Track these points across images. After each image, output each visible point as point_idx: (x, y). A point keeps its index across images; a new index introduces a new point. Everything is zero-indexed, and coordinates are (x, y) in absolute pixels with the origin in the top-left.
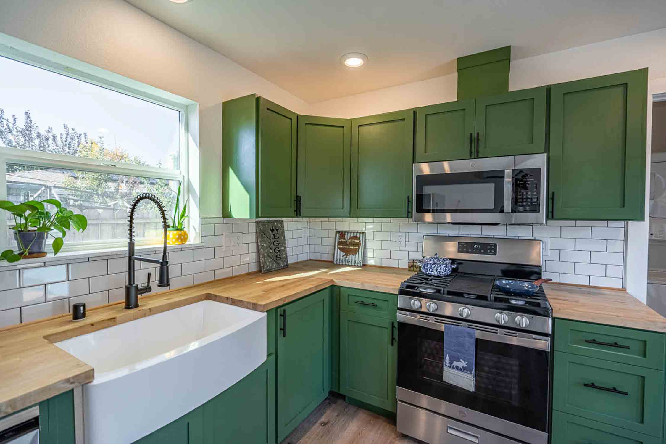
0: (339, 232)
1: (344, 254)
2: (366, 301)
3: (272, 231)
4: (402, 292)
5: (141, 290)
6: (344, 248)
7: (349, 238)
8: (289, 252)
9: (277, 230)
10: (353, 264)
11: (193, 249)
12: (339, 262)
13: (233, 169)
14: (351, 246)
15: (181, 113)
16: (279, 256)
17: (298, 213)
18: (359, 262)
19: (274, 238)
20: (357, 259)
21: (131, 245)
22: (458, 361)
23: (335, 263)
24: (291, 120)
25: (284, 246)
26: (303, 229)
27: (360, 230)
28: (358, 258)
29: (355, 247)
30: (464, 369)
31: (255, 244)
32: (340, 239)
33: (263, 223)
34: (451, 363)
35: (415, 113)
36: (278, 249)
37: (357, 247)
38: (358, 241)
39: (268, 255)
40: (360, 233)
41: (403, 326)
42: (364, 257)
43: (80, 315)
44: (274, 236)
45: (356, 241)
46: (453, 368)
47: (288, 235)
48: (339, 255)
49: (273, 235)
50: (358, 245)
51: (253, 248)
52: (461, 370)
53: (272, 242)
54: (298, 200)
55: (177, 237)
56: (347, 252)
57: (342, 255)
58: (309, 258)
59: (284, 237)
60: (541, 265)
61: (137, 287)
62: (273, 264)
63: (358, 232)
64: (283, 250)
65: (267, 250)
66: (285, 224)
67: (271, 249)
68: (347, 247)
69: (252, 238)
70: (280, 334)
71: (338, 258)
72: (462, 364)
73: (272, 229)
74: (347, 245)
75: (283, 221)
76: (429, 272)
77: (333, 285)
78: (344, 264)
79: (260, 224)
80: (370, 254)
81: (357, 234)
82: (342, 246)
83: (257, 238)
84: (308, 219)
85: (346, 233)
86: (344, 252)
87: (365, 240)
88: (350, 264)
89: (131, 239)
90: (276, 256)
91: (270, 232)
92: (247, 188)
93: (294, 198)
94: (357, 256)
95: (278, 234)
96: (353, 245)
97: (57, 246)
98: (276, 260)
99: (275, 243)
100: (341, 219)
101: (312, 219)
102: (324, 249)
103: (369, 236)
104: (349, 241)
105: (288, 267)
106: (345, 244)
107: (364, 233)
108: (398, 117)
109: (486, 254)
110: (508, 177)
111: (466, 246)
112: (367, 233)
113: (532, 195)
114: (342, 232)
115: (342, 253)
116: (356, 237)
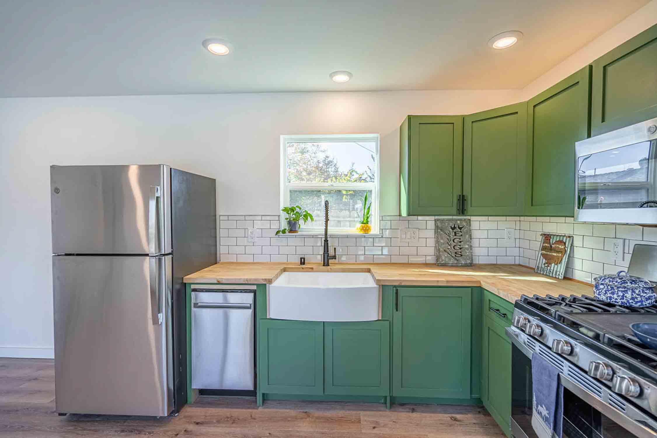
5: (331, 257)
6: (547, 254)
7: (554, 241)
9: (461, 228)
11: (374, 237)
12: (540, 271)
13: (403, 179)
14: (555, 253)
16: (460, 253)
18: (560, 274)
19: (455, 235)
20: (559, 270)
23: (536, 271)
25: (468, 245)
26: (506, 229)
27: (567, 233)
28: (561, 269)
29: (558, 255)
31: (433, 239)
33: (443, 221)
34: (536, 405)
35: (591, 69)
36: (460, 247)
37: (560, 255)
38: (563, 247)
39: (445, 251)
40: (567, 237)
42: (569, 267)
43: (303, 263)
45: (560, 247)
48: (542, 262)
49: (454, 233)
52: (544, 419)
53: (452, 239)
54: (462, 200)
55: (361, 228)
57: (544, 262)
59: (471, 236)
61: (329, 255)
62: (450, 259)
63: (565, 236)
65: (444, 246)
66: (475, 223)
68: (550, 254)
69: (429, 234)
71: (540, 265)
73: (453, 227)
75: (470, 220)
78: (545, 273)
79: (440, 222)
80: (577, 264)
81: (563, 239)
82: (545, 252)
87: (573, 246)
88: (551, 275)
90: (456, 253)
91: (451, 230)
94: (559, 265)
95: (461, 232)
98: (455, 256)
99: (455, 240)
102: (532, 255)
103: (577, 242)
105: (471, 266)
107: (571, 237)
108: (572, 82)
112: (575, 237)
114: (548, 235)
115: (544, 260)
116: (561, 242)
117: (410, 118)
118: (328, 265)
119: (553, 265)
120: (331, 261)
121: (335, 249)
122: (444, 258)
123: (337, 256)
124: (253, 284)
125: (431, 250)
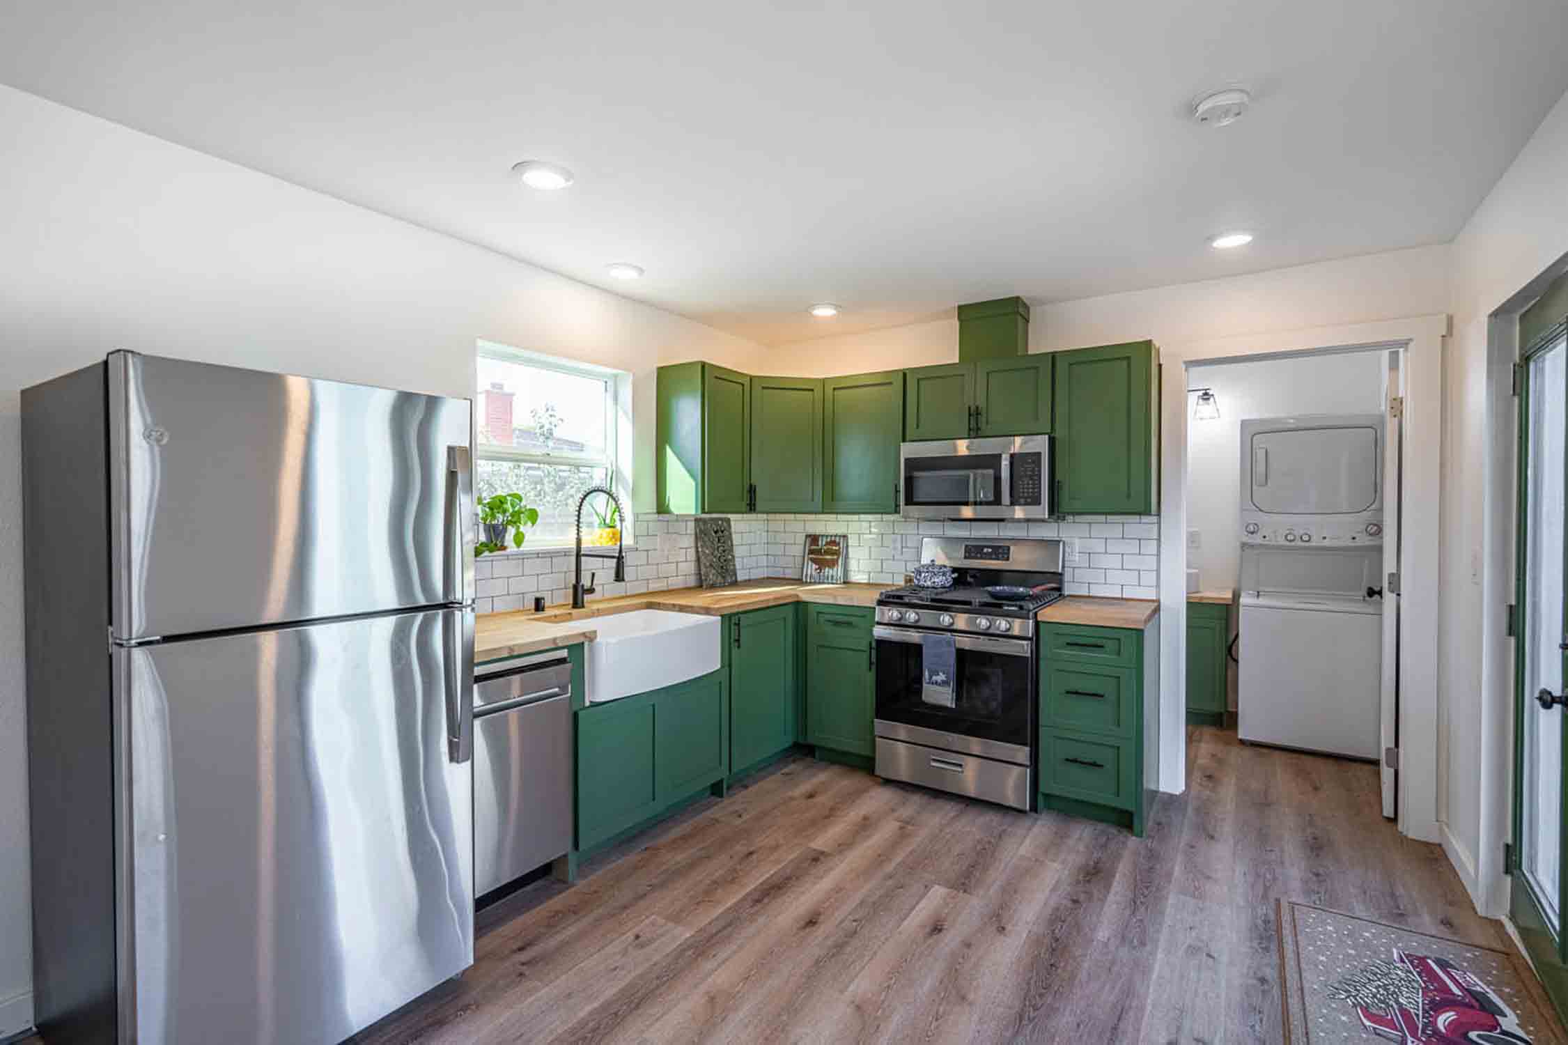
0: (810, 536)
1: (817, 567)
2: (840, 618)
3: (716, 532)
4: (880, 603)
5: (587, 590)
6: (818, 558)
7: (824, 543)
9: (722, 532)
10: (829, 581)
12: (810, 579)
13: (671, 448)
14: (828, 555)
15: (608, 384)
16: (725, 567)
17: (752, 508)
18: (838, 577)
19: (719, 542)
20: (835, 574)
21: (579, 541)
22: (937, 674)
23: (803, 579)
24: (743, 385)
25: (731, 555)
26: (757, 530)
27: (840, 531)
28: (838, 571)
29: (832, 557)
30: (945, 683)
31: (694, 550)
32: (811, 545)
33: (704, 521)
34: (931, 677)
35: (905, 375)
36: (724, 558)
37: (835, 557)
38: (837, 548)
39: (711, 565)
40: (840, 536)
41: (881, 643)
42: (846, 571)
43: (541, 609)
44: (719, 540)
45: (834, 548)
46: (933, 683)
47: (736, 539)
48: (811, 569)
49: (717, 538)
50: (837, 553)
51: (692, 554)
52: (940, 685)
53: (716, 548)
54: (752, 490)
56: (821, 564)
57: (814, 569)
58: (766, 576)
59: (732, 542)
60: (1060, 571)
61: (583, 586)
62: (717, 577)
63: (837, 535)
64: (730, 560)
65: (709, 558)
66: (732, 523)
67: (715, 557)
68: (821, 557)
69: (688, 541)
70: (734, 645)
71: (809, 574)
72: (941, 677)
73: (716, 529)
74: (824, 555)
75: (729, 519)
76: (922, 583)
77: (798, 602)
78: (817, 581)
79: (701, 523)
80: (853, 565)
81: (835, 539)
82: (814, 556)
83: (696, 541)
84: (765, 516)
85: (820, 539)
86: (816, 564)
87: (847, 546)
88: (826, 580)
89: (578, 534)
90: (722, 567)
91: (714, 534)
93: (747, 487)
94: (835, 569)
95: (724, 537)
96: (830, 554)
97: (519, 539)
98: (722, 572)
99: (719, 549)
100: (812, 517)
101: (771, 516)
102: (788, 562)
103: (852, 541)
104: (825, 548)
105: (735, 584)
106: (819, 552)
107: (845, 537)
108: (884, 380)
109: (998, 559)
110: (1005, 463)
111: (974, 550)
112: (849, 536)
113: (1033, 484)
114: (814, 536)
115: (814, 565)
116: (834, 543)
117: (703, 365)
118: (583, 607)
119: (827, 569)
120: (587, 598)
121: (593, 575)
122: (712, 577)
123: (598, 589)
124: (563, 648)
125: (689, 567)
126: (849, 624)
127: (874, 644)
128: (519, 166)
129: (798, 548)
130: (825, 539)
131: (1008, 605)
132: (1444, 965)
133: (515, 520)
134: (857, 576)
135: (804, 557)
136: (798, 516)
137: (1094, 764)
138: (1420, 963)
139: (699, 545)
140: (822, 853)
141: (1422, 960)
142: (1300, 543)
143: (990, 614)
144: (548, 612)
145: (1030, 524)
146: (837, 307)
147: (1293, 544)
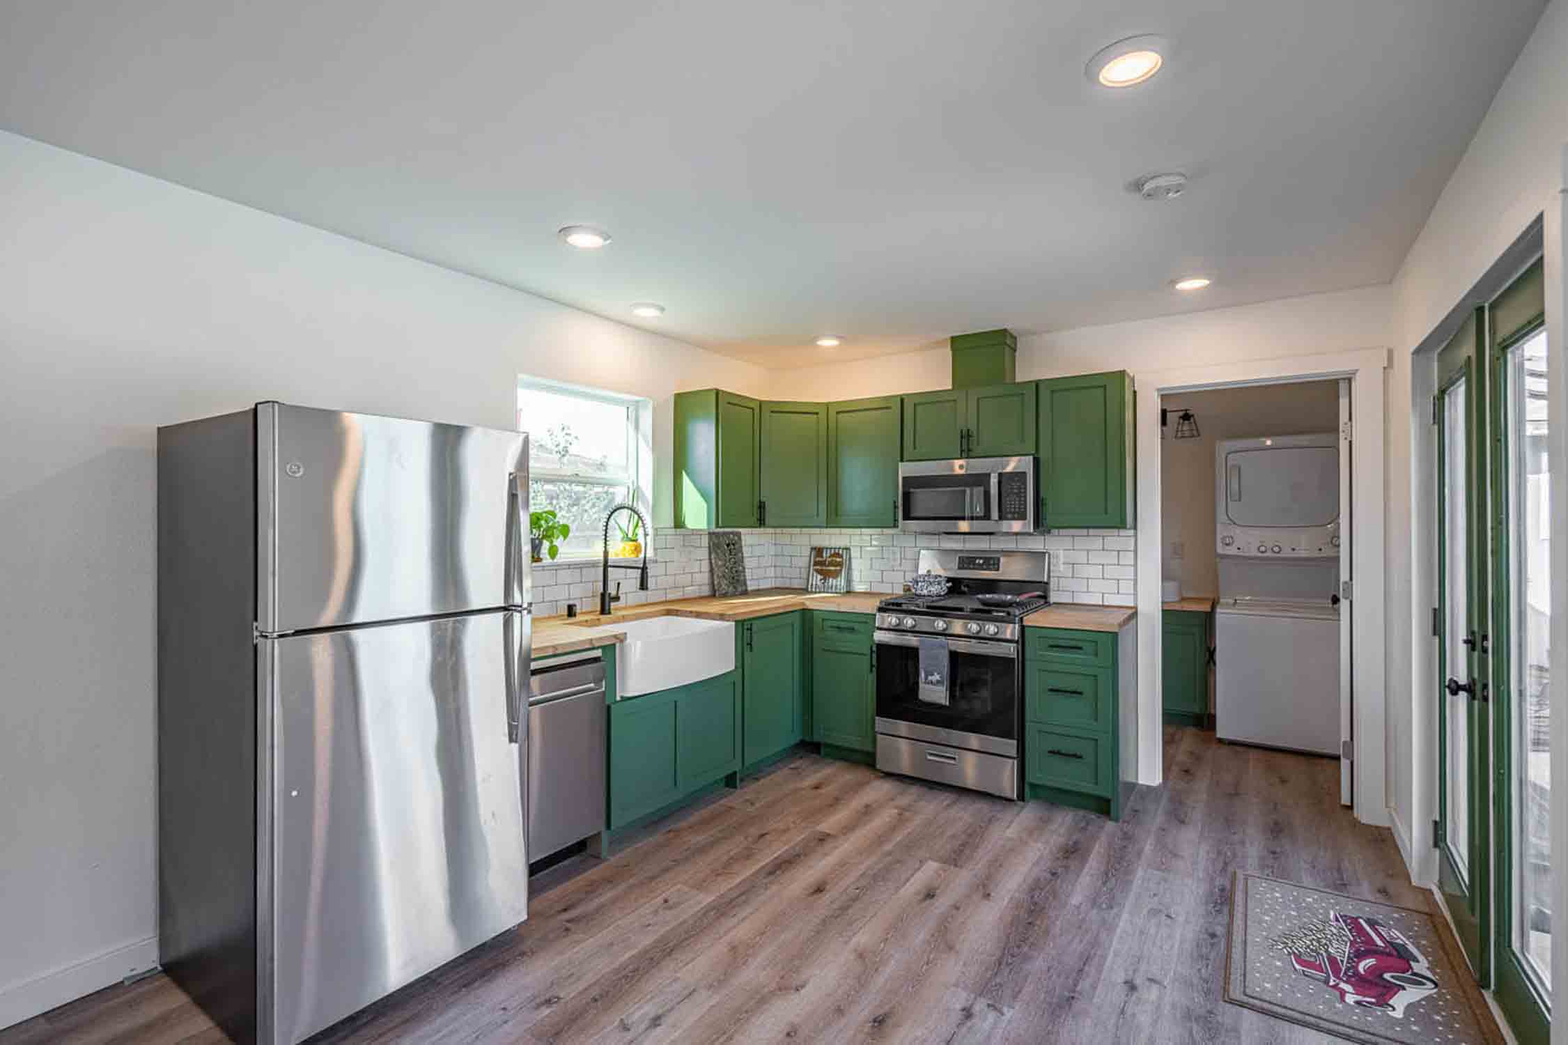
0: (815, 548)
1: (822, 577)
2: (843, 625)
3: (728, 545)
4: (881, 610)
5: (613, 598)
6: (822, 569)
7: (828, 555)
8: (748, 573)
9: (734, 545)
10: (834, 590)
12: (815, 587)
13: (688, 474)
15: (630, 410)
17: (761, 522)
18: (841, 586)
19: (731, 554)
20: (839, 583)
21: (606, 553)
22: (932, 675)
23: (808, 588)
24: (753, 409)
25: (742, 566)
26: (766, 543)
27: (843, 544)
28: (840, 582)
29: (836, 568)
30: (939, 683)
31: (707, 561)
32: (816, 557)
33: (717, 535)
34: (926, 678)
35: (902, 401)
36: (735, 570)
37: (838, 568)
38: (840, 560)
39: (723, 576)
40: (843, 549)
41: (882, 648)
42: (849, 581)
43: (573, 615)
44: (731, 552)
45: (838, 559)
46: (928, 683)
47: (746, 551)
48: (817, 579)
49: (729, 551)
50: (840, 564)
51: (705, 566)
52: (935, 684)
53: (728, 560)
54: (762, 506)
55: (633, 548)
56: (826, 575)
57: (819, 579)
58: (773, 585)
59: (742, 554)
60: (1046, 580)
61: (610, 594)
62: (729, 587)
63: (840, 548)
64: (742, 572)
65: (722, 569)
66: (743, 537)
67: (727, 568)
68: (826, 568)
69: (704, 554)
70: (747, 648)
71: (814, 583)
72: (936, 677)
73: (728, 542)
74: (828, 566)
75: (740, 533)
76: (918, 592)
77: (803, 609)
78: (822, 590)
79: (714, 537)
80: (856, 575)
81: (839, 551)
82: (819, 567)
83: (710, 554)
84: (773, 530)
85: (825, 549)
86: (821, 574)
87: (850, 558)
88: (830, 590)
89: (605, 547)
90: (733, 578)
91: (726, 546)
92: (704, 495)
93: (756, 503)
94: (839, 579)
95: (735, 549)
96: (833, 566)
97: (553, 552)
99: (731, 561)
100: (817, 530)
101: (779, 530)
102: (796, 573)
103: (855, 553)
104: (829, 559)
105: (745, 593)
106: (822, 563)
107: (848, 549)
108: (883, 404)
109: (990, 570)
110: (994, 480)
111: (967, 561)
112: (852, 548)
113: (1020, 501)
114: (819, 549)
115: (818, 576)
116: (838, 555)
117: (717, 392)
118: (610, 613)
119: (831, 580)
120: (613, 605)
122: (725, 586)
123: (622, 597)
124: (598, 648)
125: (705, 578)
126: (852, 630)
127: (874, 649)
128: (565, 231)
129: (803, 559)
130: (829, 551)
131: (997, 611)
132: (1372, 923)
133: (548, 535)
134: (859, 587)
135: (809, 567)
136: (804, 530)
137: (1075, 756)
138: (1354, 924)
139: (713, 557)
140: (829, 835)
141: (1355, 920)
142: (1269, 554)
143: (978, 620)
144: (579, 618)
145: (1019, 537)
146: (839, 337)
147: (1265, 555)
